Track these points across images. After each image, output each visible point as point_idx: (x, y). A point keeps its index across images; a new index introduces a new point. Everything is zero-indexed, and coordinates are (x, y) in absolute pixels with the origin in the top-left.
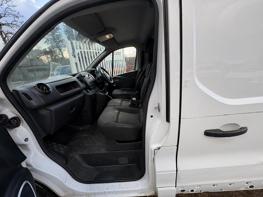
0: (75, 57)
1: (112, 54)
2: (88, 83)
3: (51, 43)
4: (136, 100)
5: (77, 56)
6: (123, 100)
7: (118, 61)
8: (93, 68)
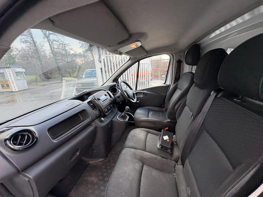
0: (100, 62)
1: (137, 63)
2: (103, 108)
3: (85, 47)
4: (168, 141)
5: (102, 62)
6: (148, 132)
7: (143, 64)
8: (114, 81)
